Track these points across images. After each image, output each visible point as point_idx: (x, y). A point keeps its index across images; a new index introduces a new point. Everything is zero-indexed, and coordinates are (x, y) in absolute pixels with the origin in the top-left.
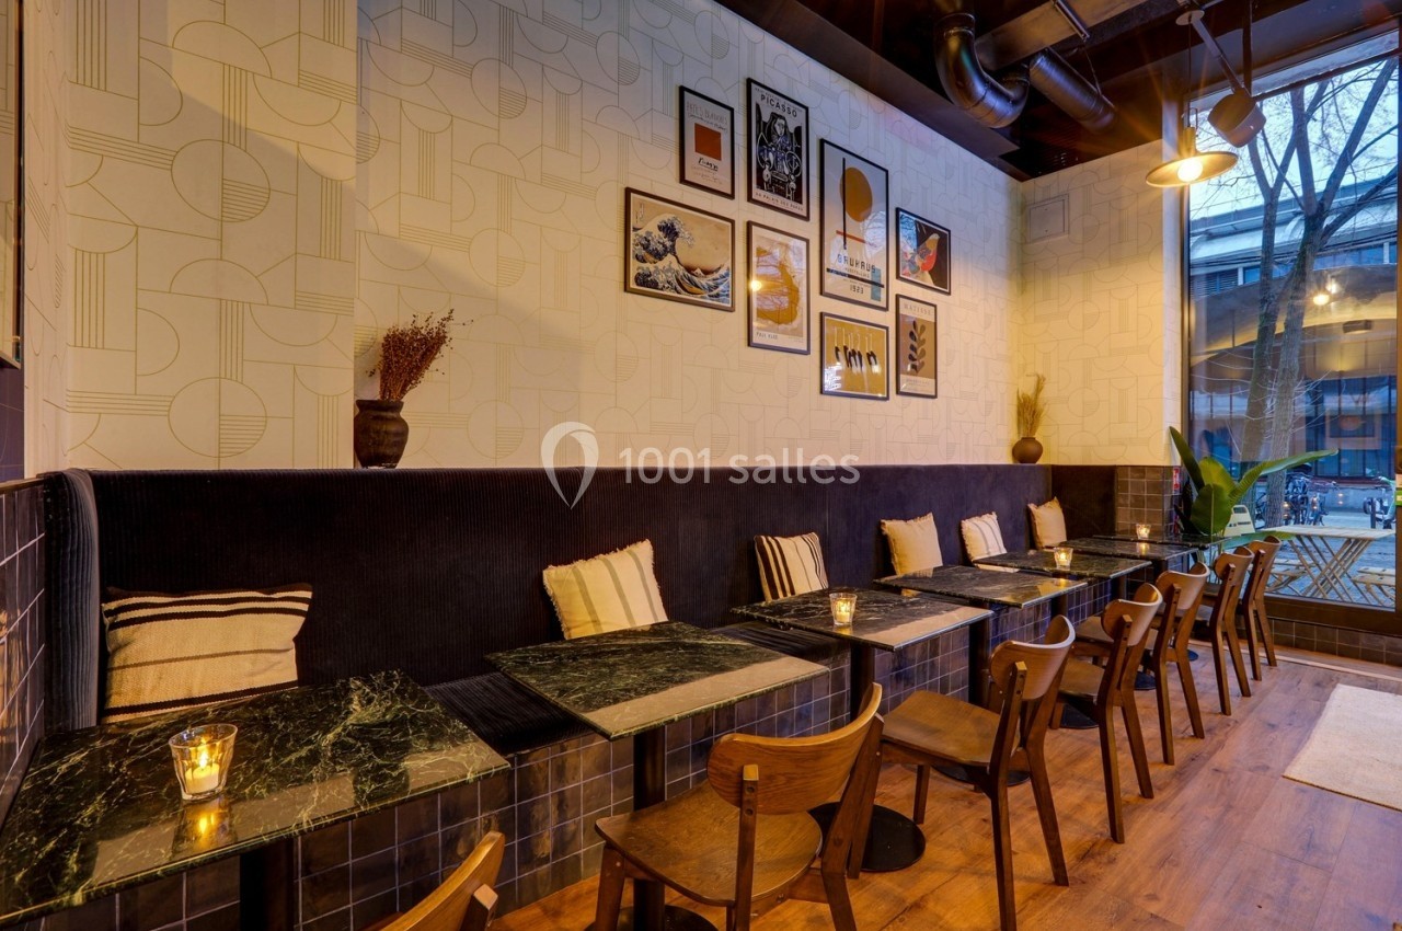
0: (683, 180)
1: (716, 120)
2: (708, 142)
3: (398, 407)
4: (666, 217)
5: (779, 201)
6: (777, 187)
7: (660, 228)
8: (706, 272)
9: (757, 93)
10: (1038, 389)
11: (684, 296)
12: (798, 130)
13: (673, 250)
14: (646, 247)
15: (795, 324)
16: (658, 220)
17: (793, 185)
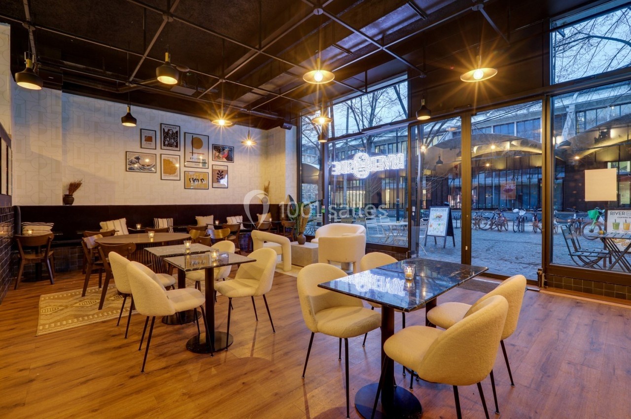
0: (141, 148)
1: (151, 134)
2: (149, 139)
3: (72, 195)
4: (137, 156)
5: (171, 148)
6: (170, 145)
7: (135, 158)
8: (148, 166)
9: (163, 126)
10: (269, 185)
11: (142, 171)
12: (177, 132)
13: (138, 162)
14: (131, 162)
15: (176, 174)
16: (134, 157)
17: (175, 144)
